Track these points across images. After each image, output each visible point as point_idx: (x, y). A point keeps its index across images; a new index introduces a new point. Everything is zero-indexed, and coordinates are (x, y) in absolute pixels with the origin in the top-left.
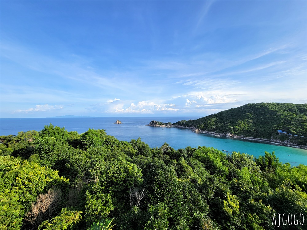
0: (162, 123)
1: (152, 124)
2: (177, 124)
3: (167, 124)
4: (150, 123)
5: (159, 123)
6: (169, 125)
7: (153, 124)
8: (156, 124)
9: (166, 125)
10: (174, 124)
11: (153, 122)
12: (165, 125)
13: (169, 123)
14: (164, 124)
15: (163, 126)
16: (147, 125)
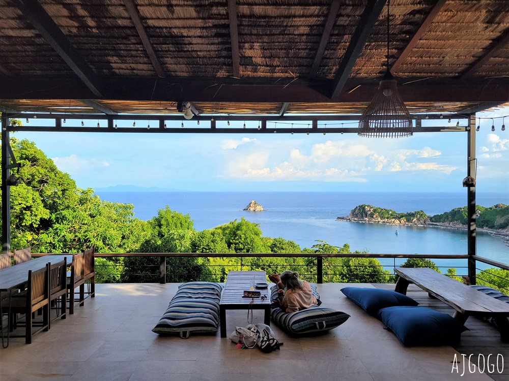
0: (394, 212)
1: (359, 215)
2: (447, 216)
3: (409, 216)
4: (354, 213)
5: (383, 213)
6: (419, 220)
7: (361, 214)
8: (372, 216)
9: (408, 221)
10: (437, 219)
11: (362, 208)
12: (403, 220)
13: (419, 214)
14: (399, 217)
15: (397, 222)
16: (343, 218)
